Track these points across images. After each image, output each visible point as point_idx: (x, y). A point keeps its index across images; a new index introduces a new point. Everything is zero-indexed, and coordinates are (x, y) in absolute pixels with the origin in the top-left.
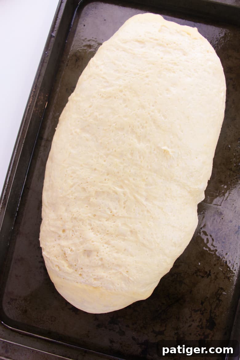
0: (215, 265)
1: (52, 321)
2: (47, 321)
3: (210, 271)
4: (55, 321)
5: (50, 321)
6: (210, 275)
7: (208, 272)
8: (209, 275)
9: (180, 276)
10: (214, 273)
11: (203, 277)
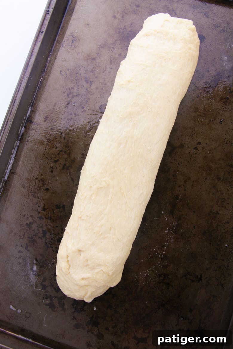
0: (207, 269)
1: (26, 317)
2: (21, 317)
3: (201, 275)
4: (30, 317)
5: (24, 317)
6: (202, 280)
7: (199, 276)
8: (200, 279)
9: (168, 277)
10: (206, 278)
11: (193, 281)
